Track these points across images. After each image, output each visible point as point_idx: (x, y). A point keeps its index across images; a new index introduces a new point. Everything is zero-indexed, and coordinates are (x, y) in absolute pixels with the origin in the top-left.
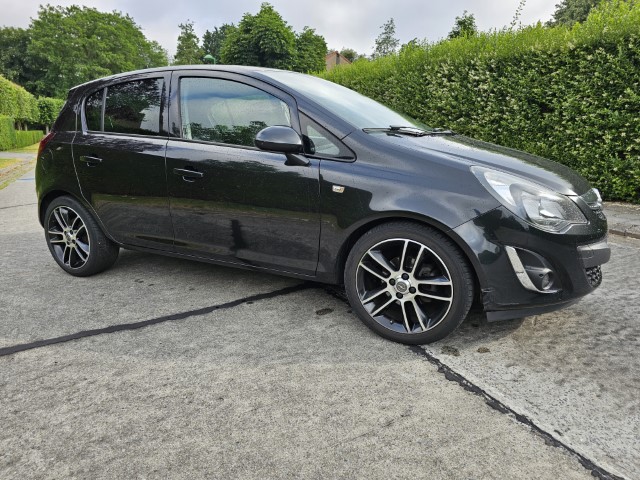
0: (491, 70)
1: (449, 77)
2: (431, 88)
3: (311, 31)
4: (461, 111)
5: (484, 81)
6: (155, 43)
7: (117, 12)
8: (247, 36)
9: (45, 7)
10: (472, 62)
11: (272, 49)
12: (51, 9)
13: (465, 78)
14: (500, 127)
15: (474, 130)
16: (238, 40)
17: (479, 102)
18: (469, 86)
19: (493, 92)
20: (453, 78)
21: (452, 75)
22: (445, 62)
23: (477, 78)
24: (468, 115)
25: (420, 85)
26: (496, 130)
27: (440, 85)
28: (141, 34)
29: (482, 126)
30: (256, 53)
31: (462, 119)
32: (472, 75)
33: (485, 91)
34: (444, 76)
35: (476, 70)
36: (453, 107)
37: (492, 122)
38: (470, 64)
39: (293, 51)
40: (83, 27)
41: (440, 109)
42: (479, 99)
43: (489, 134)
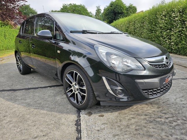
0: (180, 12)
1: (165, 16)
2: (159, 20)
3: (132, 5)
4: (168, 28)
5: (177, 17)
6: (91, 12)
7: (81, 4)
8: (111, 8)
9: (64, 4)
10: (174, 10)
11: (118, 11)
12: (65, 5)
13: (171, 16)
14: (182, 33)
15: (173, 35)
16: (109, 10)
17: (175, 24)
18: (172, 18)
19: (180, 20)
20: (166, 16)
21: (166, 15)
22: (164, 10)
23: (174, 15)
24: (171, 29)
25: (155, 19)
26: (180, 35)
27: (162, 19)
28: (87, 10)
29: (176, 33)
30: (113, 13)
31: (168, 31)
32: (173, 15)
33: (177, 20)
34: (163, 16)
35: (175, 12)
36: (165, 26)
37: (179, 32)
38: (173, 11)
39: (125, 11)
40: (72, 9)
41: (161, 27)
42: (175, 23)
43: (178, 36)
